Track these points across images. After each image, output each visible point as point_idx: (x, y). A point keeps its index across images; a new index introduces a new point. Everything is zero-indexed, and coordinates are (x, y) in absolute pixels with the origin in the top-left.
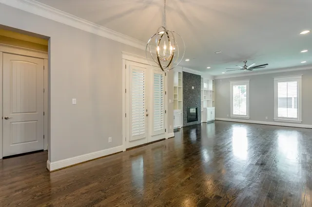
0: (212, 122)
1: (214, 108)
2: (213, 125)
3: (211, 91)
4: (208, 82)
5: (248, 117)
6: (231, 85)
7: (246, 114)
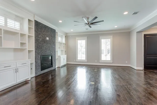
0: (64, 66)
1: (66, 56)
2: (65, 68)
3: (64, 43)
4: (62, 37)
5: (86, 61)
6: (76, 40)
7: (85, 59)
